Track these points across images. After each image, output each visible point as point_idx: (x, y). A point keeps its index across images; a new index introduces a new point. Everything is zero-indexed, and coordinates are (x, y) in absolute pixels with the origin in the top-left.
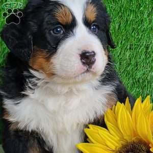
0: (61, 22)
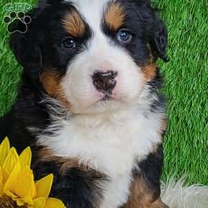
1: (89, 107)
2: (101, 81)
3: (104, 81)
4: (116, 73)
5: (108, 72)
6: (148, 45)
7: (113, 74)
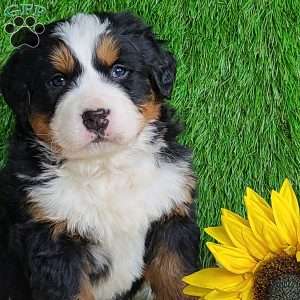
0: (59, 69)
1: (81, 149)
2: (91, 120)
3: (95, 120)
4: (109, 112)
5: (99, 110)
6: (148, 80)
7: (105, 113)
